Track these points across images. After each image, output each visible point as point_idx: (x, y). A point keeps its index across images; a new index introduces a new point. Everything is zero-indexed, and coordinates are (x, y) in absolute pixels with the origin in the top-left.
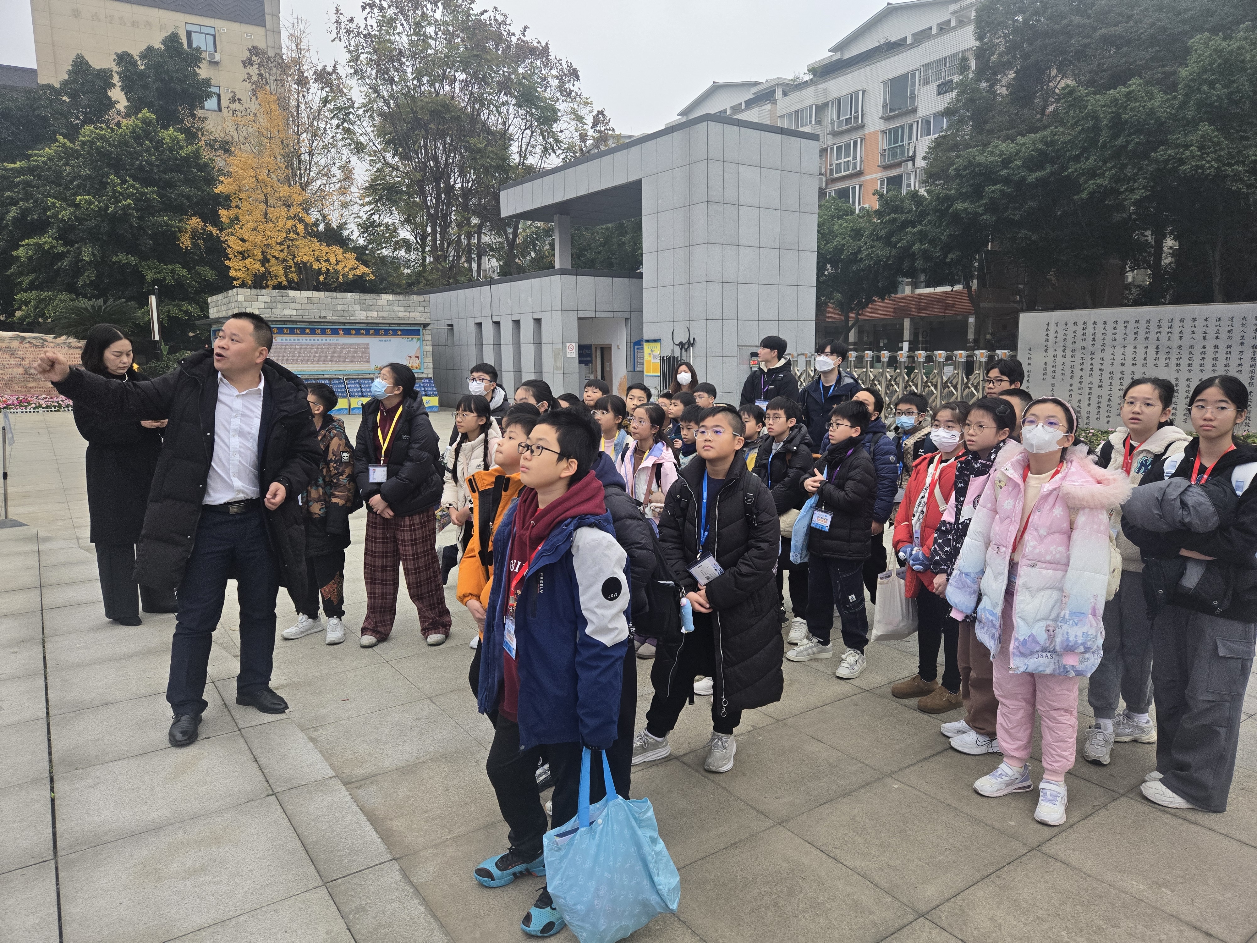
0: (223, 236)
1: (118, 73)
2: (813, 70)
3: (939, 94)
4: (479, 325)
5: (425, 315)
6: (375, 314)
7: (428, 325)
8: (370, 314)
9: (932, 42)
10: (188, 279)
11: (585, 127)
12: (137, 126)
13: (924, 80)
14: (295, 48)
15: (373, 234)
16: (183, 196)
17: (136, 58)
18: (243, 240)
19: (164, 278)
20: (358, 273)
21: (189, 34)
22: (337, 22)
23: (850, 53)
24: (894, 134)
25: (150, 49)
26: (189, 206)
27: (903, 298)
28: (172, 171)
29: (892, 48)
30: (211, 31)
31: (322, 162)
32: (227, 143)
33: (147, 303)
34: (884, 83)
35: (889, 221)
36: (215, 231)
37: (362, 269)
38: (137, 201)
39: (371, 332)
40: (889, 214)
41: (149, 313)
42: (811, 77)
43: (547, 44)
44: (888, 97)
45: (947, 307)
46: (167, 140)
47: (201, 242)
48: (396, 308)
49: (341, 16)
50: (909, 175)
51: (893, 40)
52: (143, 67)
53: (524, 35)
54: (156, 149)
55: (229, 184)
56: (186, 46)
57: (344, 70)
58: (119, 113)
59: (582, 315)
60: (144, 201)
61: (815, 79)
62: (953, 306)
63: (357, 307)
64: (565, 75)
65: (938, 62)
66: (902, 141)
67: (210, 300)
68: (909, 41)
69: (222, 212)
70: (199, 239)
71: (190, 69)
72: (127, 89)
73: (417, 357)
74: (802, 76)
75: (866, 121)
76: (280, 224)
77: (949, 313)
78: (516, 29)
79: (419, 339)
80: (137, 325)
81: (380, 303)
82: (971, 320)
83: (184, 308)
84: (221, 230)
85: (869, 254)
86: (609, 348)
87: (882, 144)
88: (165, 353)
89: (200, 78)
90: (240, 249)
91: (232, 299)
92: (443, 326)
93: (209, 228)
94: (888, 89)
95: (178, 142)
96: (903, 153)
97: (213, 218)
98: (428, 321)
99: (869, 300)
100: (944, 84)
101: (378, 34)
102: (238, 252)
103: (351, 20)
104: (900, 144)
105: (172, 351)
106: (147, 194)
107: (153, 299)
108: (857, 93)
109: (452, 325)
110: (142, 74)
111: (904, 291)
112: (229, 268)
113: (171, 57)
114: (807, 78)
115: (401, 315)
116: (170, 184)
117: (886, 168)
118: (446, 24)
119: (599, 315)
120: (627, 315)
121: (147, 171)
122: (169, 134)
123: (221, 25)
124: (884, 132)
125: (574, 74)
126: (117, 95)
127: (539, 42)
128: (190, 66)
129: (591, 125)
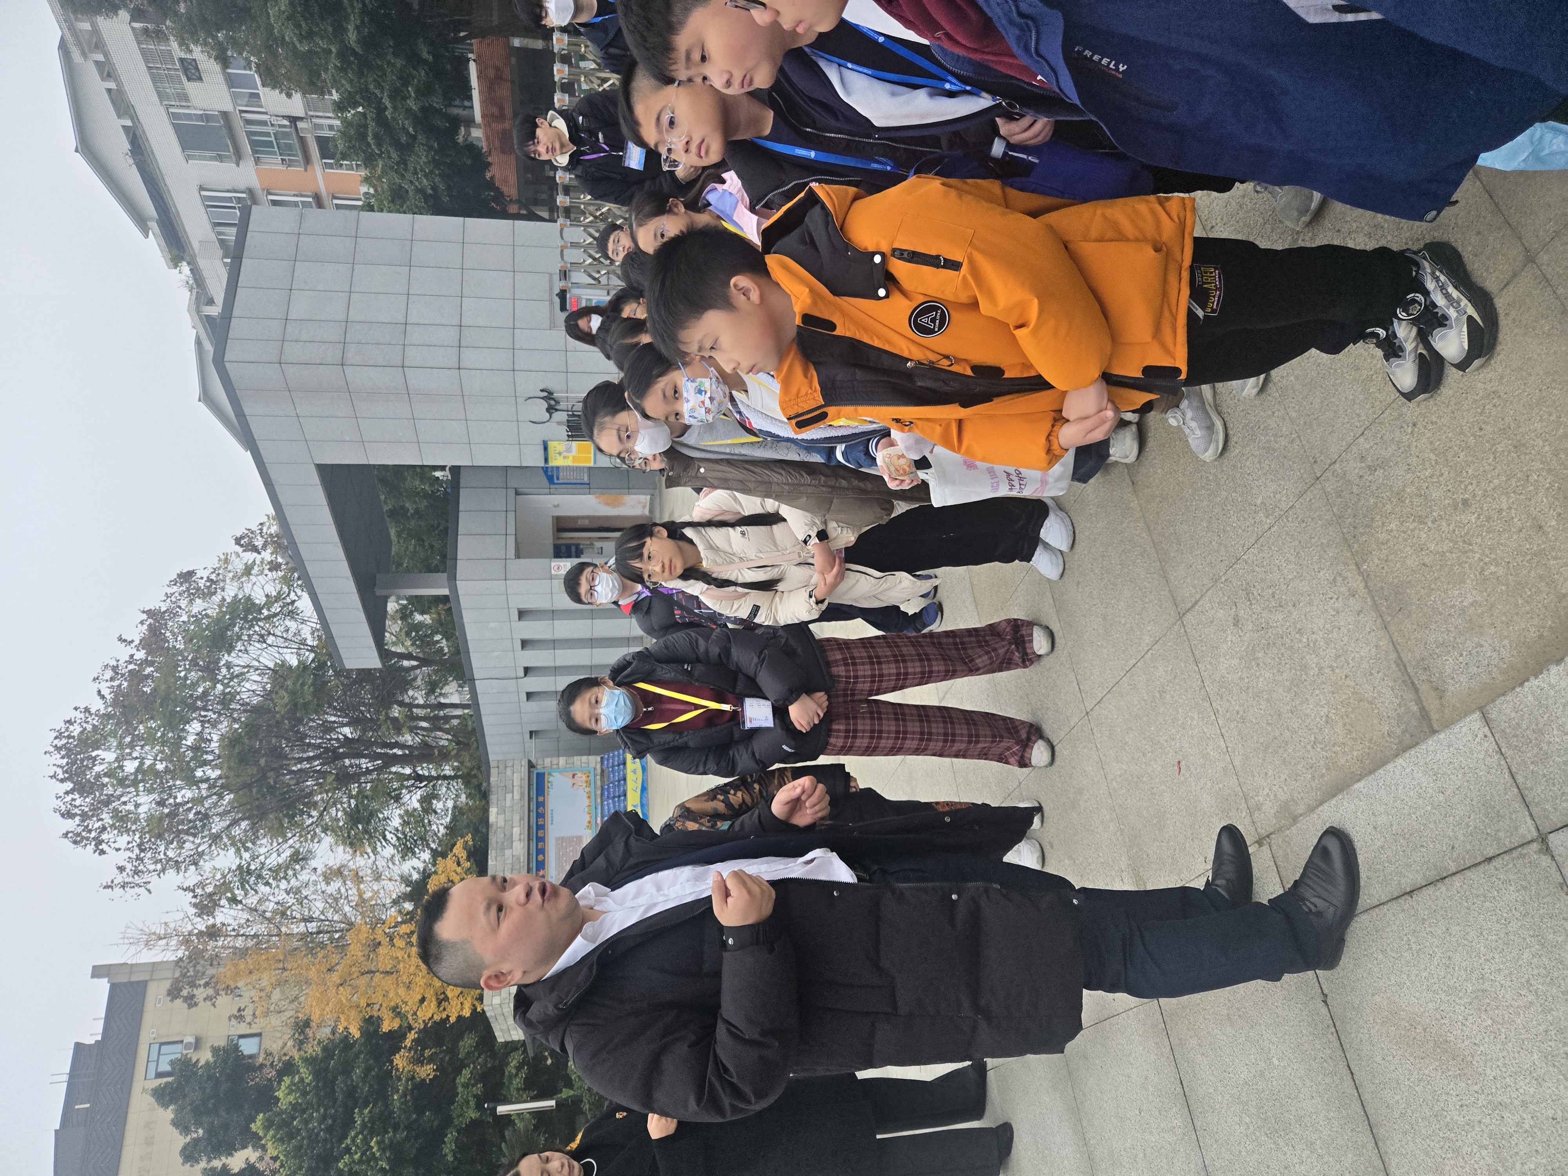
0: (419, 1025)
1: (209, 1161)
2: (175, 261)
3: (200, 79)
4: (529, 695)
5: (517, 767)
6: (516, 831)
7: (530, 761)
8: (516, 836)
9: (127, 87)
10: (475, 1067)
11: (258, 562)
12: (274, 1136)
13: (180, 100)
14: (164, 942)
15: (415, 841)
16: (366, 1076)
17: (188, 1139)
18: (423, 1000)
19: (475, 1096)
20: (463, 855)
21: (159, 1075)
22: (123, 887)
23: (149, 208)
24: (260, 147)
25: (175, 1123)
26: (380, 1069)
27: (487, 138)
28: (333, 1091)
29: (139, 147)
30: (155, 1048)
31: (320, 905)
32: (297, 1024)
33: (507, 1117)
34: (188, 158)
35: (379, 145)
36: (412, 1036)
37: (459, 850)
38: (372, 1133)
39: (540, 834)
40: (368, 145)
41: (520, 1115)
42: (185, 263)
43: (144, 612)
44: (207, 154)
45: (499, 77)
46: (291, 1098)
47: (427, 1053)
48: (508, 804)
49: (116, 882)
50: (317, 127)
51: (127, 146)
52: (201, 1131)
53: (132, 641)
54: (304, 1111)
55: (347, 1020)
56: (170, 1079)
57: (192, 877)
58: (261, 1159)
59: (511, 552)
60: (373, 1123)
61: (188, 258)
62: (497, 69)
63: (508, 853)
64: (188, 589)
65: (155, 79)
66: (268, 134)
67: (500, 1039)
68: (129, 123)
69: (386, 1027)
70: (422, 1055)
71: (200, 1072)
72: (230, 1149)
73: (574, 776)
74: (183, 277)
75: (242, 187)
76: (400, 954)
77: (507, 73)
78: (123, 653)
79: (550, 774)
80: (536, 1128)
81: (501, 823)
82: (517, 42)
83: (514, 1071)
84: (410, 1028)
85: (426, 176)
86: (558, 520)
87: (274, 163)
88: (571, 1093)
89: (211, 1060)
90: (434, 1003)
91: (498, 1011)
92: (531, 744)
93: (408, 1043)
94: (197, 153)
95: (295, 1085)
96: (286, 135)
97: (395, 1039)
98: (525, 763)
99: (490, 185)
100: (186, 71)
101: (138, 835)
102: (439, 1007)
103: (121, 869)
104: (273, 139)
105: (569, 1084)
106: (363, 1120)
107: (502, 1109)
108: (204, 199)
109: (531, 733)
110: (211, 1131)
111: (478, 138)
112: (460, 1018)
113: (185, 1096)
114: (185, 268)
115: (517, 796)
116: (351, 1092)
117: (307, 160)
118: (120, 746)
119: (511, 530)
120: (512, 493)
121: (334, 1121)
122: (284, 1096)
123: (148, 1034)
124: (257, 161)
125: (187, 577)
126: (237, 1161)
127: (142, 623)
128: (195, 1073)
129: (255, 555)
